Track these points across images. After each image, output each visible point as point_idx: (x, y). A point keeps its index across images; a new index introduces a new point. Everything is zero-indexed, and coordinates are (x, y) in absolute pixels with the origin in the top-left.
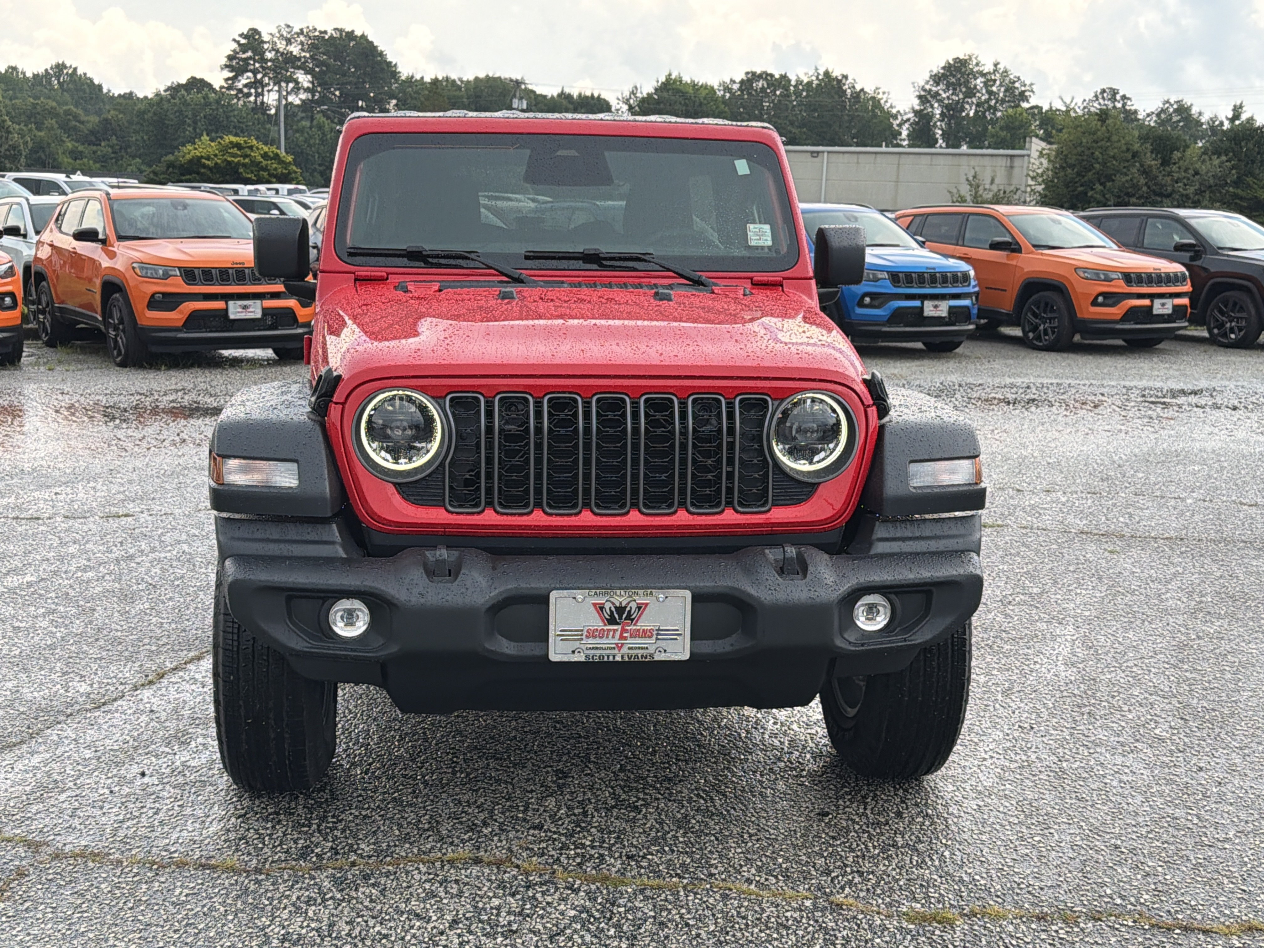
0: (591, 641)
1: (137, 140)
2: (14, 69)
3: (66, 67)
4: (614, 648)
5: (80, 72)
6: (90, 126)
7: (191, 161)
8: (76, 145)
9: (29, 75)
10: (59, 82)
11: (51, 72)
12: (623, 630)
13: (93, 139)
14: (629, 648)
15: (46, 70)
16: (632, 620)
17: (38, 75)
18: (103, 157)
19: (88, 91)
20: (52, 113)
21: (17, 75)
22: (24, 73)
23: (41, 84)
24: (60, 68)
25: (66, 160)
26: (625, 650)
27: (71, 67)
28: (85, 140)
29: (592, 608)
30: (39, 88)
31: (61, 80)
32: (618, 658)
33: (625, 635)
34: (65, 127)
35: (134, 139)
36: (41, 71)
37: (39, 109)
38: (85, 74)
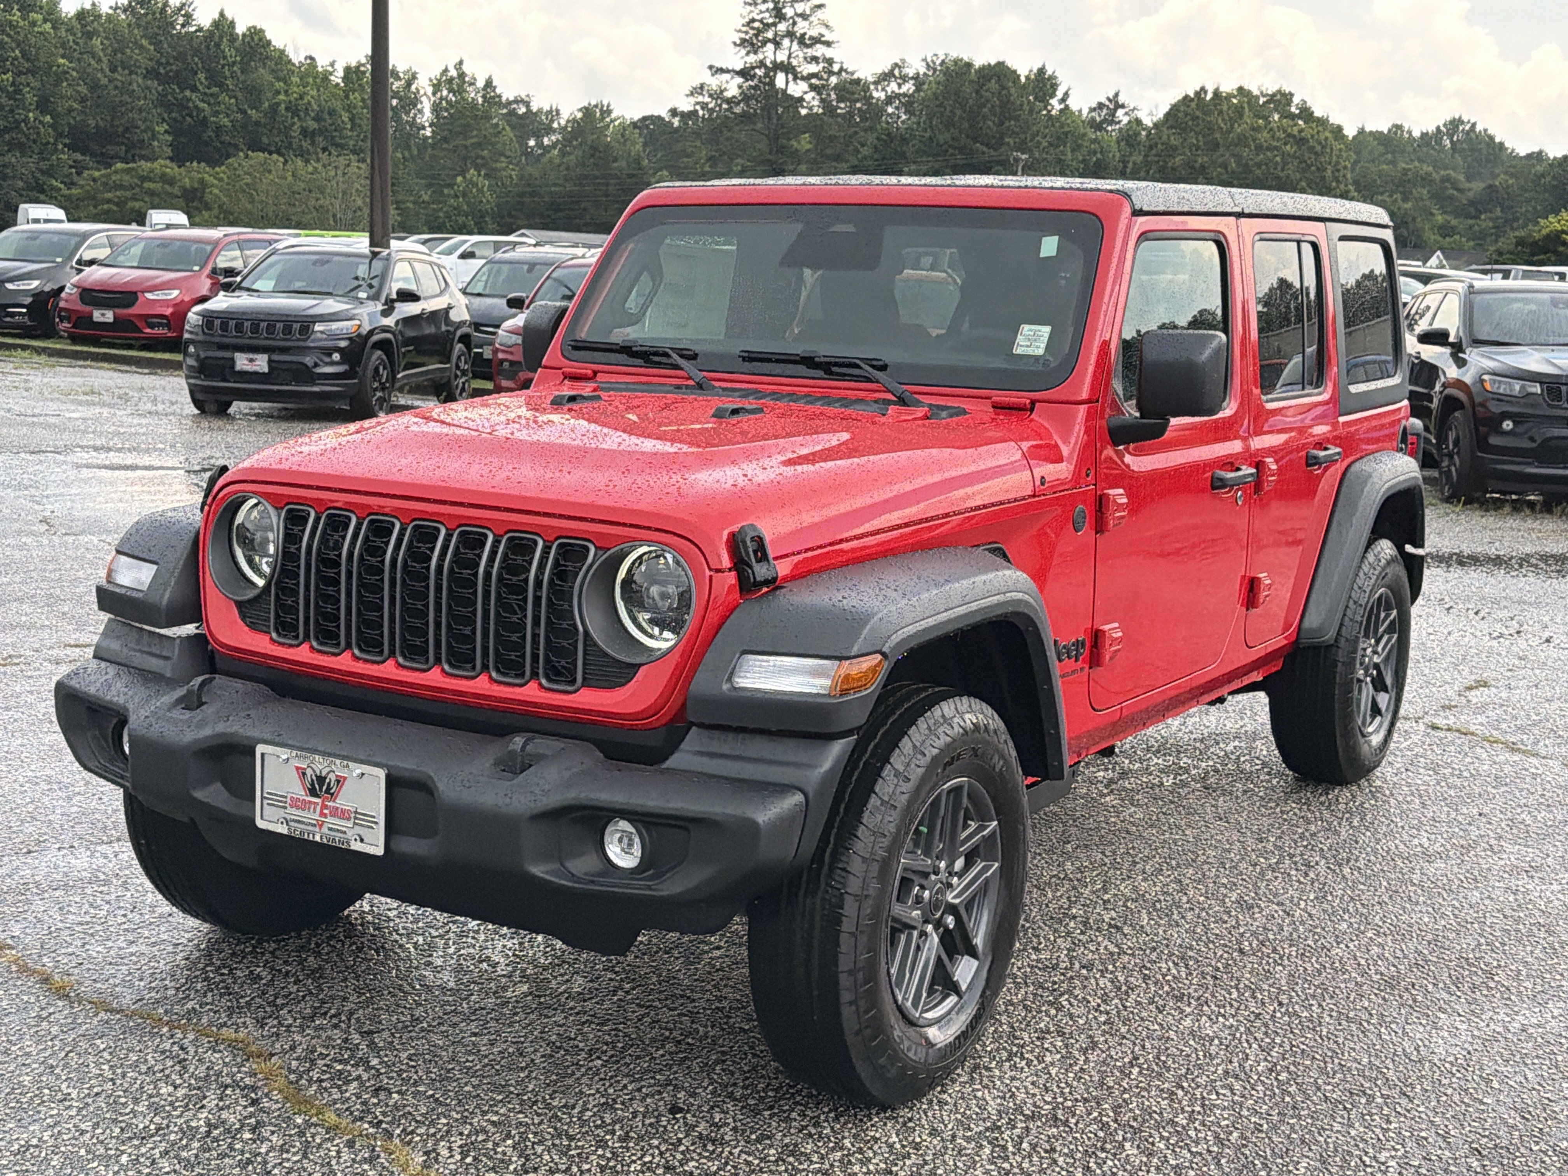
0: (294, 811)
1: (1527, 211)
2: (1399, 127)
3: (1462, 122)
4: (314, 825)
5: (1479, 128)
6: (1471, 194)
7: (1548, 236)
8: (1448, 218)
9: (1416, 134)
10: (1452, 141)
11: (1442, 128)
12: (324, 806)
13: (1472, 210)
14: (330, 829)
15: (1438, 128)
16: (332, 794)
17: (1427, 134)
18: (1480, 232)
19: (1484, 152)
20: (1426, 180)
21: (1402, 135)
22: (1410, 132)
23: (1428, 144)
24: (1455, 124)
25: (1433, 237)
26: (325, 830)
27: (1469, 122)
28: (1463, 212)
29: (295, 772)
30: (1425, 149)
31: (1455, 139)
32: (317, 838)
33: (326, 811)
34: (1440, 198)
35: (1524, 209)
36: (1431, 128)
37: (1410, 175)
38: (1486, 130)
